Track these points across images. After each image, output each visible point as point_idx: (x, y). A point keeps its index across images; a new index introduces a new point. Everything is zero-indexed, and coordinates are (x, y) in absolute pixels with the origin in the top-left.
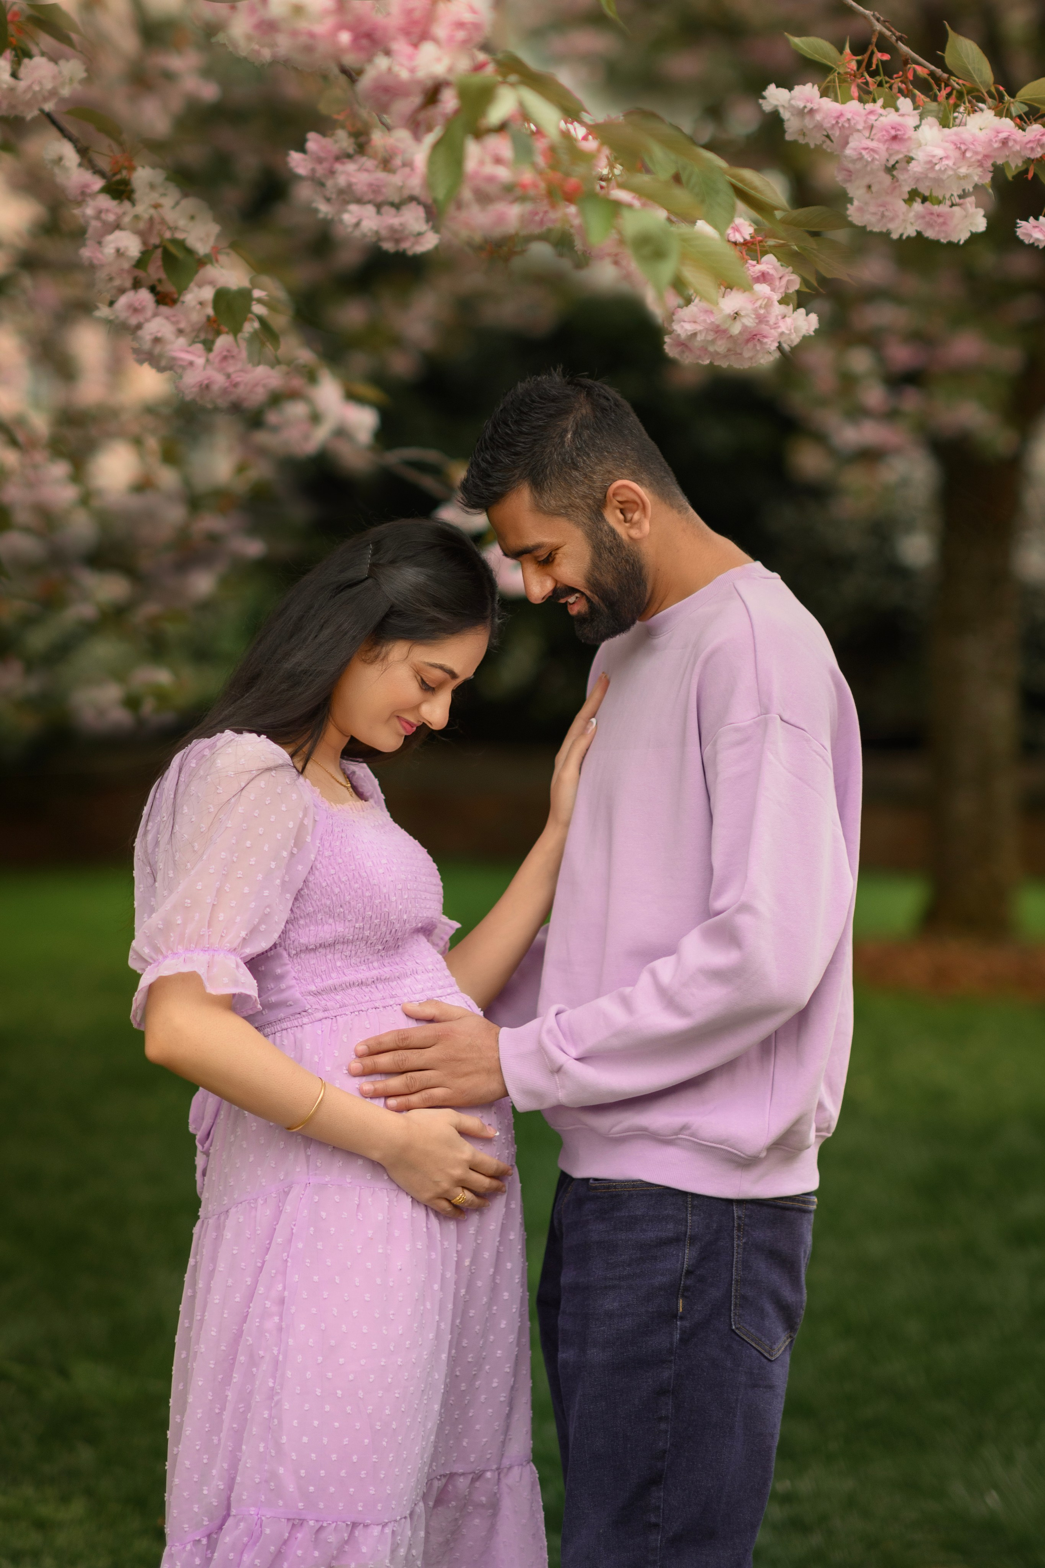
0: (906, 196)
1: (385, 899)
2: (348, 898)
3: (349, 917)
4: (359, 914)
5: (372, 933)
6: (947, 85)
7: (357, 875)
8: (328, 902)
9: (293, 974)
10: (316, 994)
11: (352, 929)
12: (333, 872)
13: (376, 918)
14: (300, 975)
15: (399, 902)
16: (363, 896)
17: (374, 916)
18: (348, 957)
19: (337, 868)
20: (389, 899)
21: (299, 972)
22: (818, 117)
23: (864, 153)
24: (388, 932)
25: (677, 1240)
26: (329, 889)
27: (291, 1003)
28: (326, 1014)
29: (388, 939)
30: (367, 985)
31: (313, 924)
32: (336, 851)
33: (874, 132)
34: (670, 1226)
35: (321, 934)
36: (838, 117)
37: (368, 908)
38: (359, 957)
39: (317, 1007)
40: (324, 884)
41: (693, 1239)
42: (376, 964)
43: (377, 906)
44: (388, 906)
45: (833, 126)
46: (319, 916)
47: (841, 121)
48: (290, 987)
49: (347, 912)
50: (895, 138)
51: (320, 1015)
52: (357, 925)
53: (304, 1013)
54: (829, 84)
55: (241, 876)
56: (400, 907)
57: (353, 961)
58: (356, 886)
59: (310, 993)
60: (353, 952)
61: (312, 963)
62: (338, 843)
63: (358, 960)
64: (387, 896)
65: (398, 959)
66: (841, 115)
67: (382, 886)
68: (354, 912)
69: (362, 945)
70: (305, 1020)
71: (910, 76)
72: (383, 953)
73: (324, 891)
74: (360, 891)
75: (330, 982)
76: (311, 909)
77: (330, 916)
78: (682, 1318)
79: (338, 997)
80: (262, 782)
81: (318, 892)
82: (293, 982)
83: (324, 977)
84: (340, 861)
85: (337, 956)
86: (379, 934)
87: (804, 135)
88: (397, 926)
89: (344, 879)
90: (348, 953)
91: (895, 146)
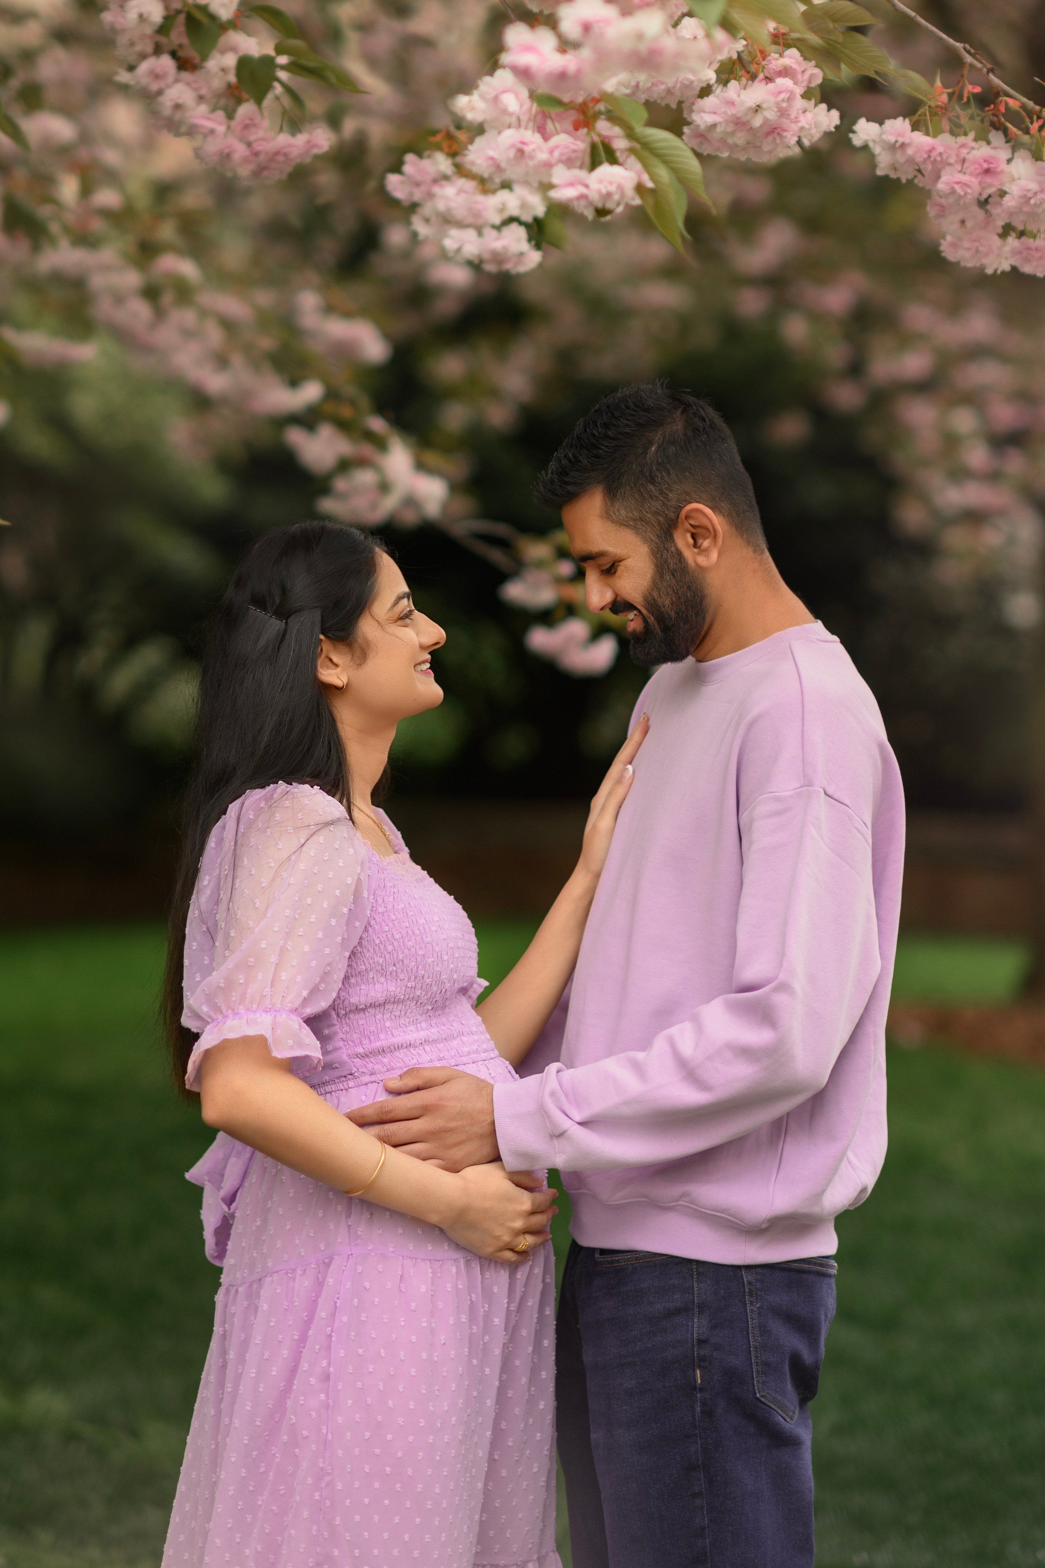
0: (1000, 231)
1: (438, 958)
2: (401, 956)
3: (402, 976)
4: (412, 973)
5: (424, 993)
6: (1039, 118)
7: (410, 933)
8: (381, 960)
9: (341, 1035)
10: (363, 1056)
11: (404, 988)
12: (386, 929)
13: (429, 977)
14: (348, 1036)
15: (450, 961)
16: (416, 955)
17: (426, 976)
18: (397, 1017)
19: (391, 925)
20: (441, 957)
21: (347, 1032)
22: (910, 151)
23: (957, 187)
24: (439, 992)
25: (685, 1310)
26: (382, 947)
27: (337, 1065)
28: (373, 1078)
29: (438, 999)
30: (415, 1047)
31: (364, 983)
32: (390, 907)
33: (966, 165)
34: (677, 1296)
35: (372, 994)
36: (930, 151)
37: (420, 967)
38: (408, 1017)
39: (364, 1070)
40: (377, 942)
41: (702, 1307)
42: (424, 1025)
43: (429, 965)
44: (440, 965)
45: (925, 160)
46: (371, 975)
47: (934, 155)
48: (339, 1049)
49: (399, 971)
50: (987, 171)
51: (366, 1079)
52: (409, 985)
53: (350, 1077)
54: (920, 118)
55: (302, 934)
56: (452, 966)
57: (402, 1021)
58: (410, 943)
59: (357, 1056)
60: (403, 1012)
61: (361, 1023)
62: (391, 899)
63: (407, 1020)
64: (439, 954)
65: (444, 1020)
66: (933, 149)
67: (434, 945)
68: (407, 970)
69: (412, 1005)
70: (351, 1084)
71: (1002, 109)
72: (431, 1013)
73: (377, 948)
74: (413, 950)
75: (378, 1044)
76: (363, 967)
77: (382, 974)
78: (701, 1390)
79: (385, 1060)
80: (320, 838)
81: (371, 950)
82: (341, 1044)
83: (372, 1038)
84: (394, 917)
85: (387, 1016)
86: (430, 993)
87: (895, 169)
88: (447, 985)
89: (397, 936)
90: (397, 1013)
91: (988, 179)
